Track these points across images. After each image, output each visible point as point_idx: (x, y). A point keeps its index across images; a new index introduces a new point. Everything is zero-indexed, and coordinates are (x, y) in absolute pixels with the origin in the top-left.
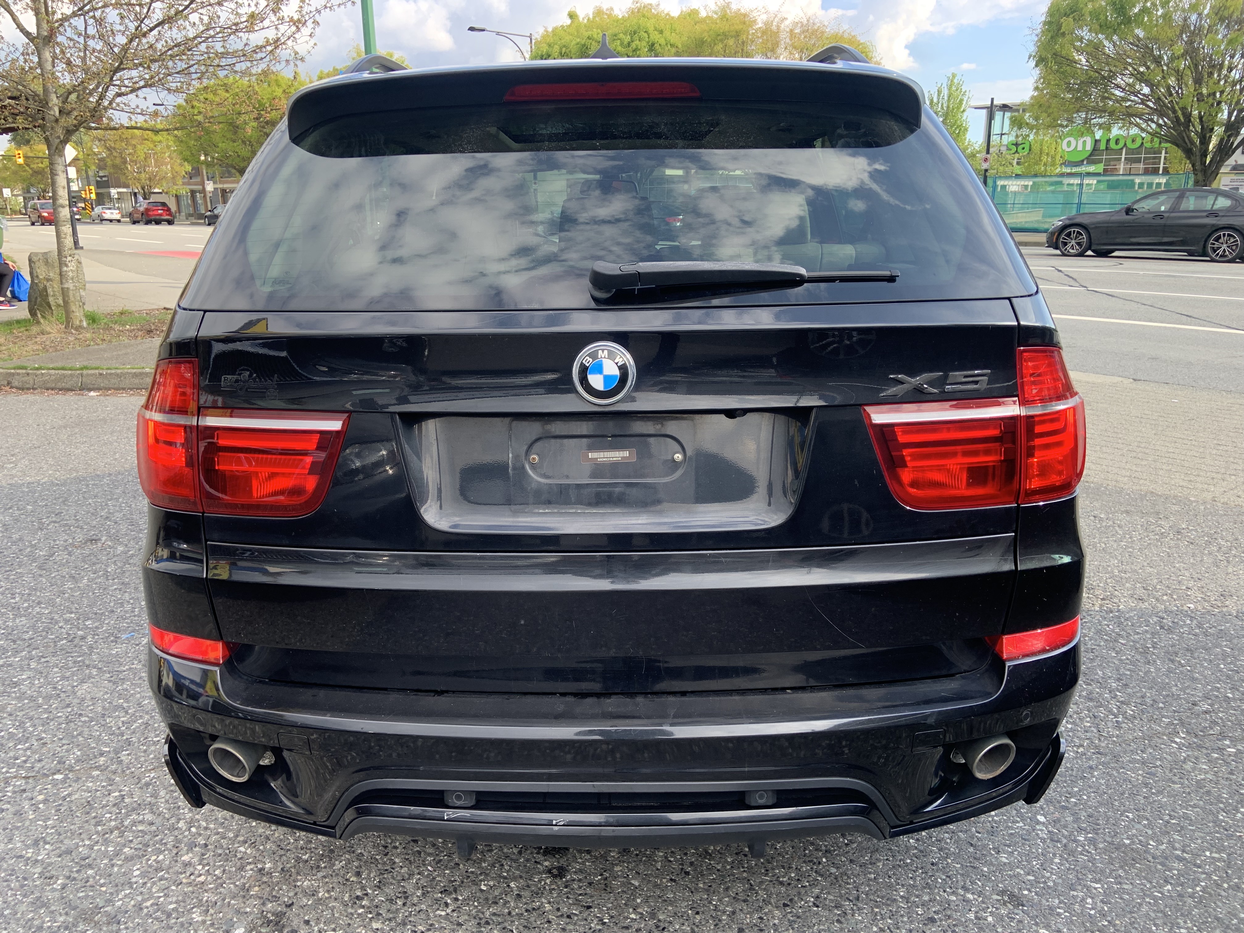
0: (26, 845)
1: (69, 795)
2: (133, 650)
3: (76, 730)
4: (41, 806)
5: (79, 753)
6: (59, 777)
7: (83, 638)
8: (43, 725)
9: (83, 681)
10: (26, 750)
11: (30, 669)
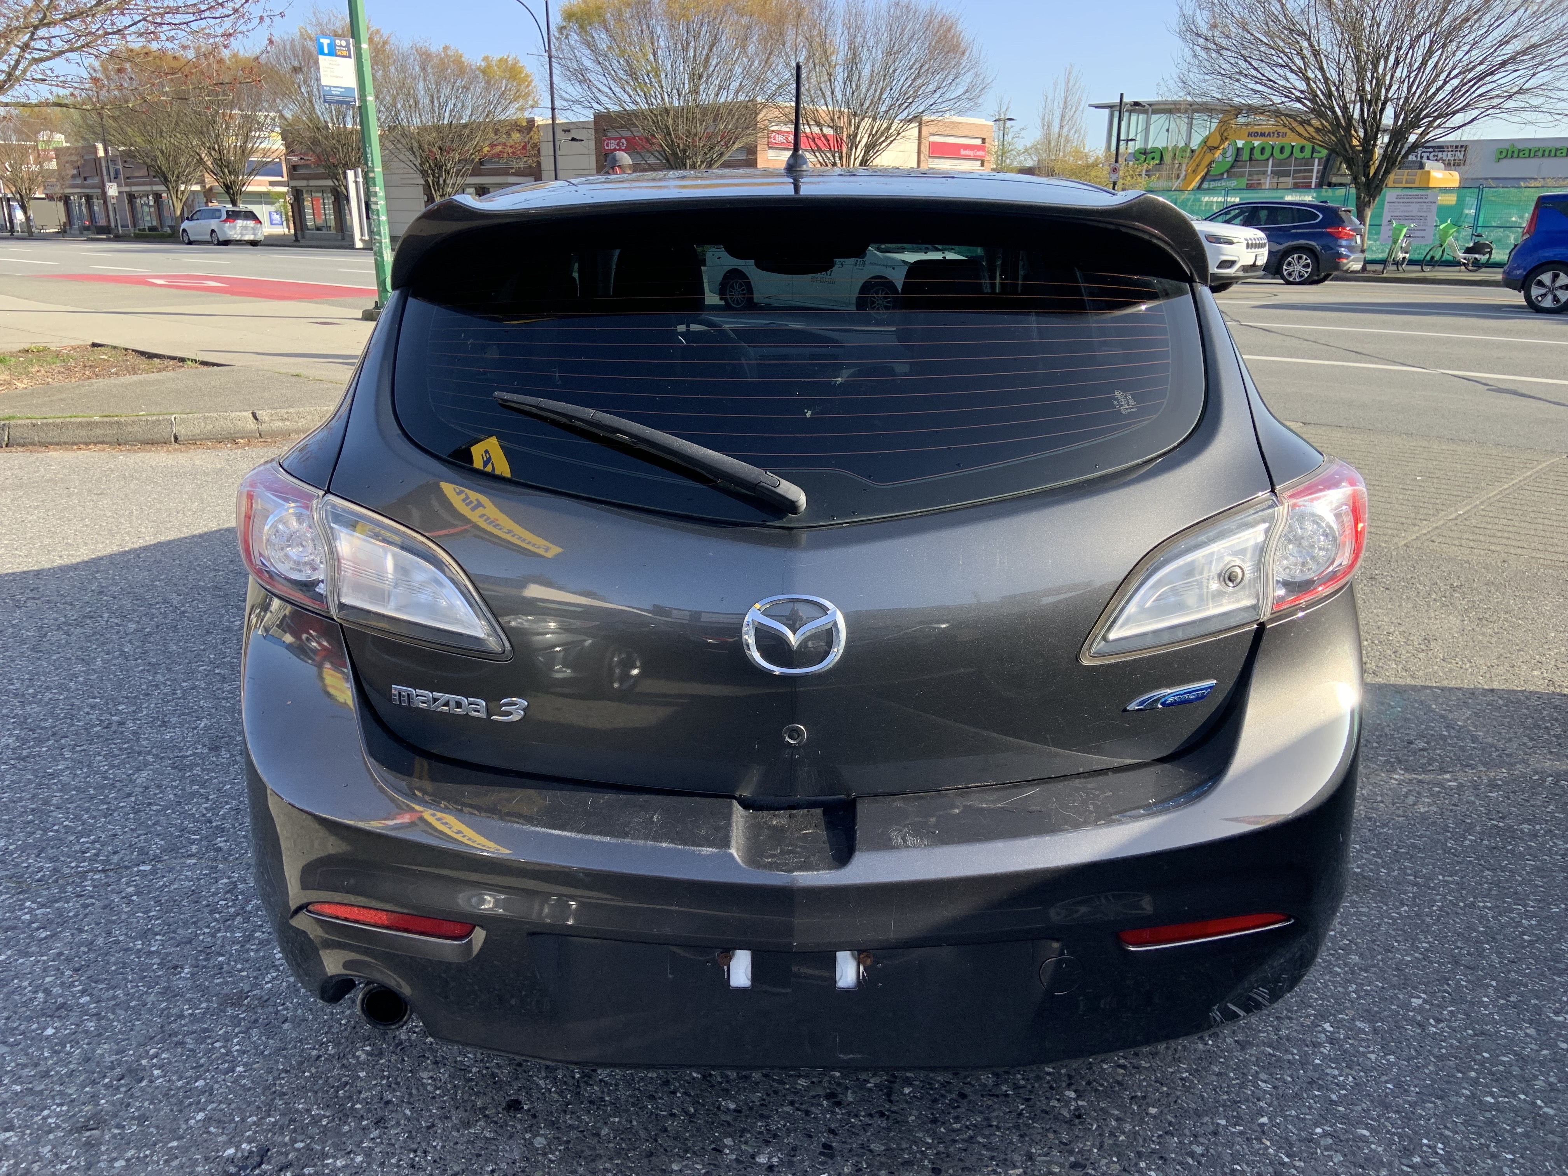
0: (131, 937)
1: (165, 886)
2: (190, 734)
3: (150, 819)
4: (134, 898)
5: (162, 842)
6: (147, 868)
7: (121, 723)
8: (106, 817)
9: (138, 770)
10: (93, 842)
11: (66, 759)
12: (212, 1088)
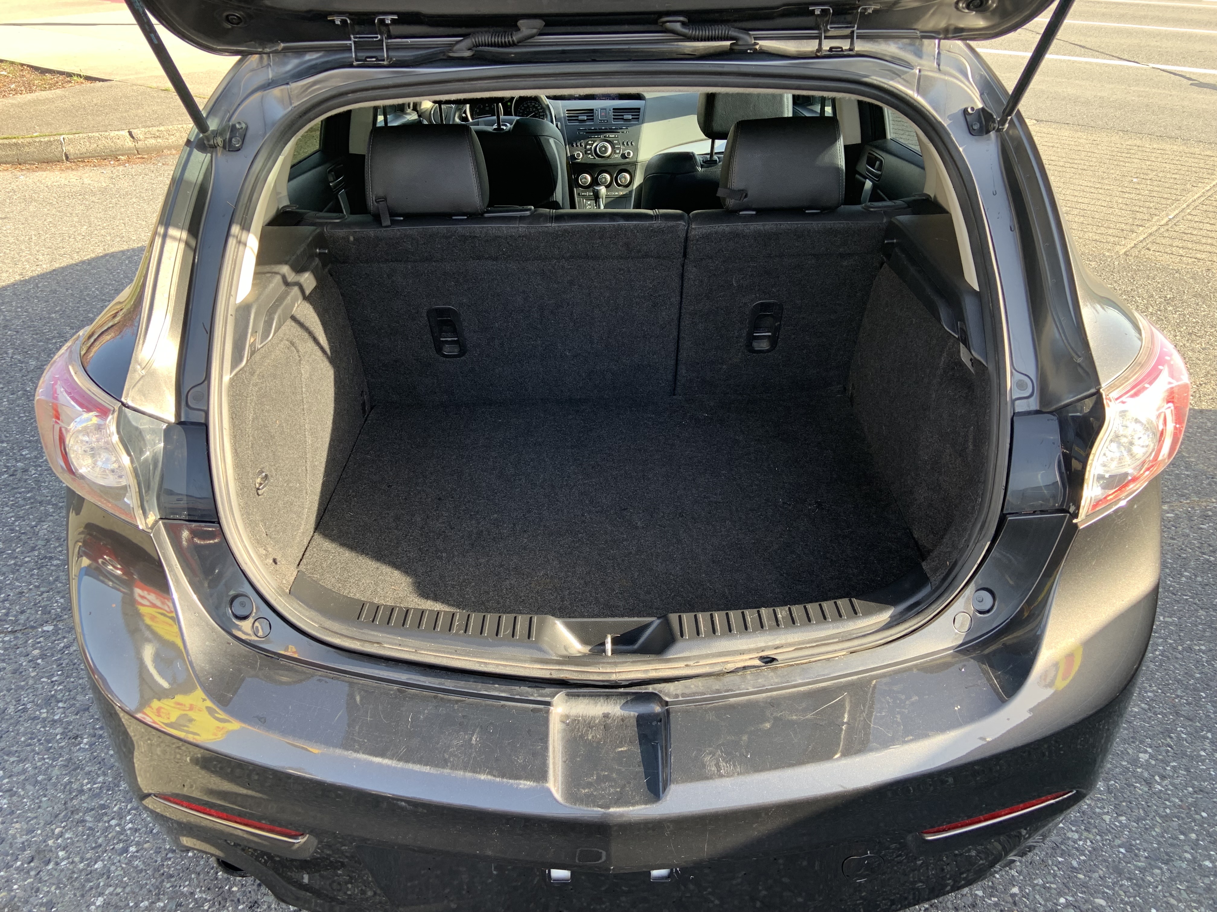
1: (67, 647)
3: (51, 575)
4: (39, 661)
5: (62, 600)
6: (49, 628)
12: (109, 871)
